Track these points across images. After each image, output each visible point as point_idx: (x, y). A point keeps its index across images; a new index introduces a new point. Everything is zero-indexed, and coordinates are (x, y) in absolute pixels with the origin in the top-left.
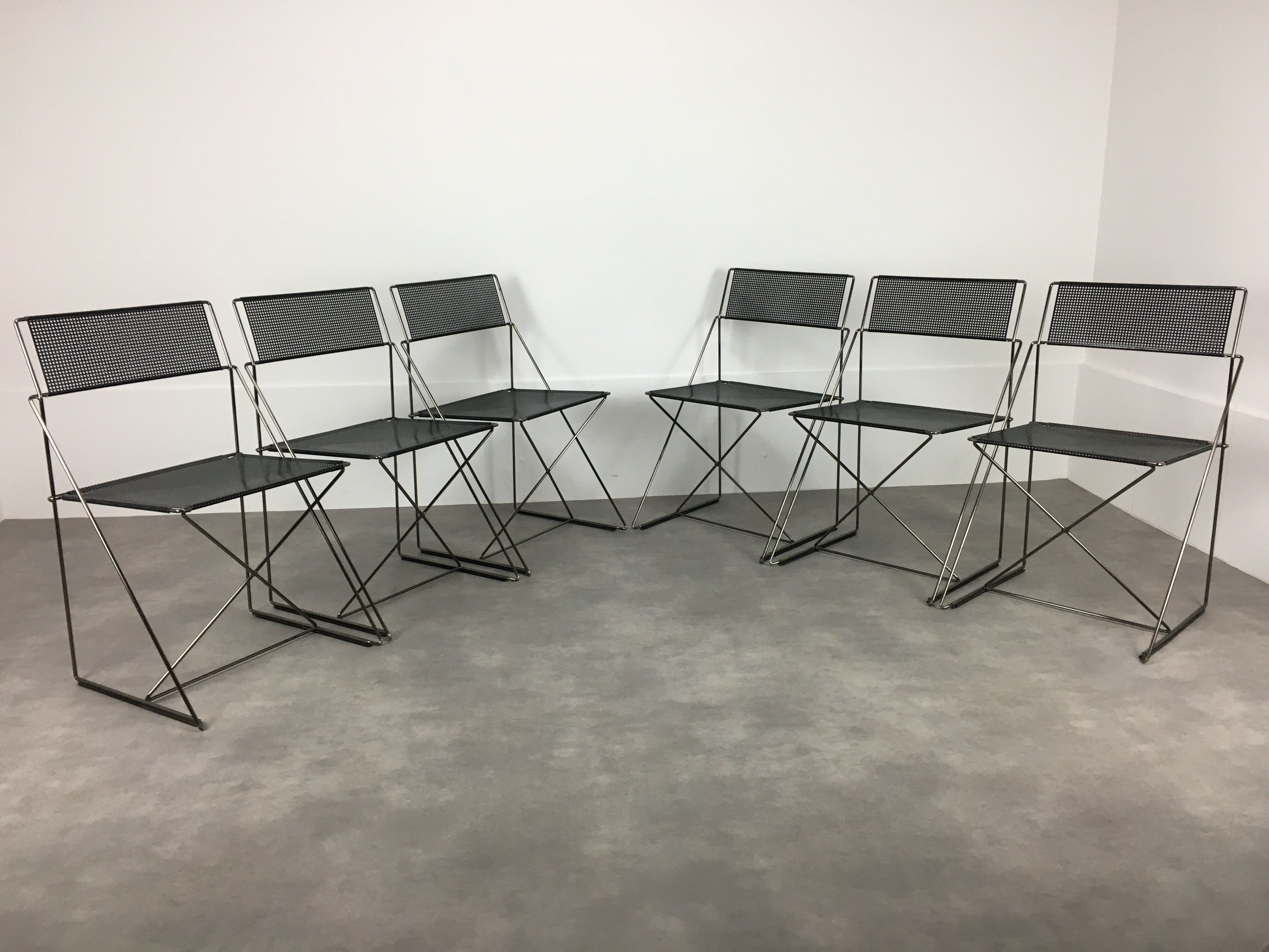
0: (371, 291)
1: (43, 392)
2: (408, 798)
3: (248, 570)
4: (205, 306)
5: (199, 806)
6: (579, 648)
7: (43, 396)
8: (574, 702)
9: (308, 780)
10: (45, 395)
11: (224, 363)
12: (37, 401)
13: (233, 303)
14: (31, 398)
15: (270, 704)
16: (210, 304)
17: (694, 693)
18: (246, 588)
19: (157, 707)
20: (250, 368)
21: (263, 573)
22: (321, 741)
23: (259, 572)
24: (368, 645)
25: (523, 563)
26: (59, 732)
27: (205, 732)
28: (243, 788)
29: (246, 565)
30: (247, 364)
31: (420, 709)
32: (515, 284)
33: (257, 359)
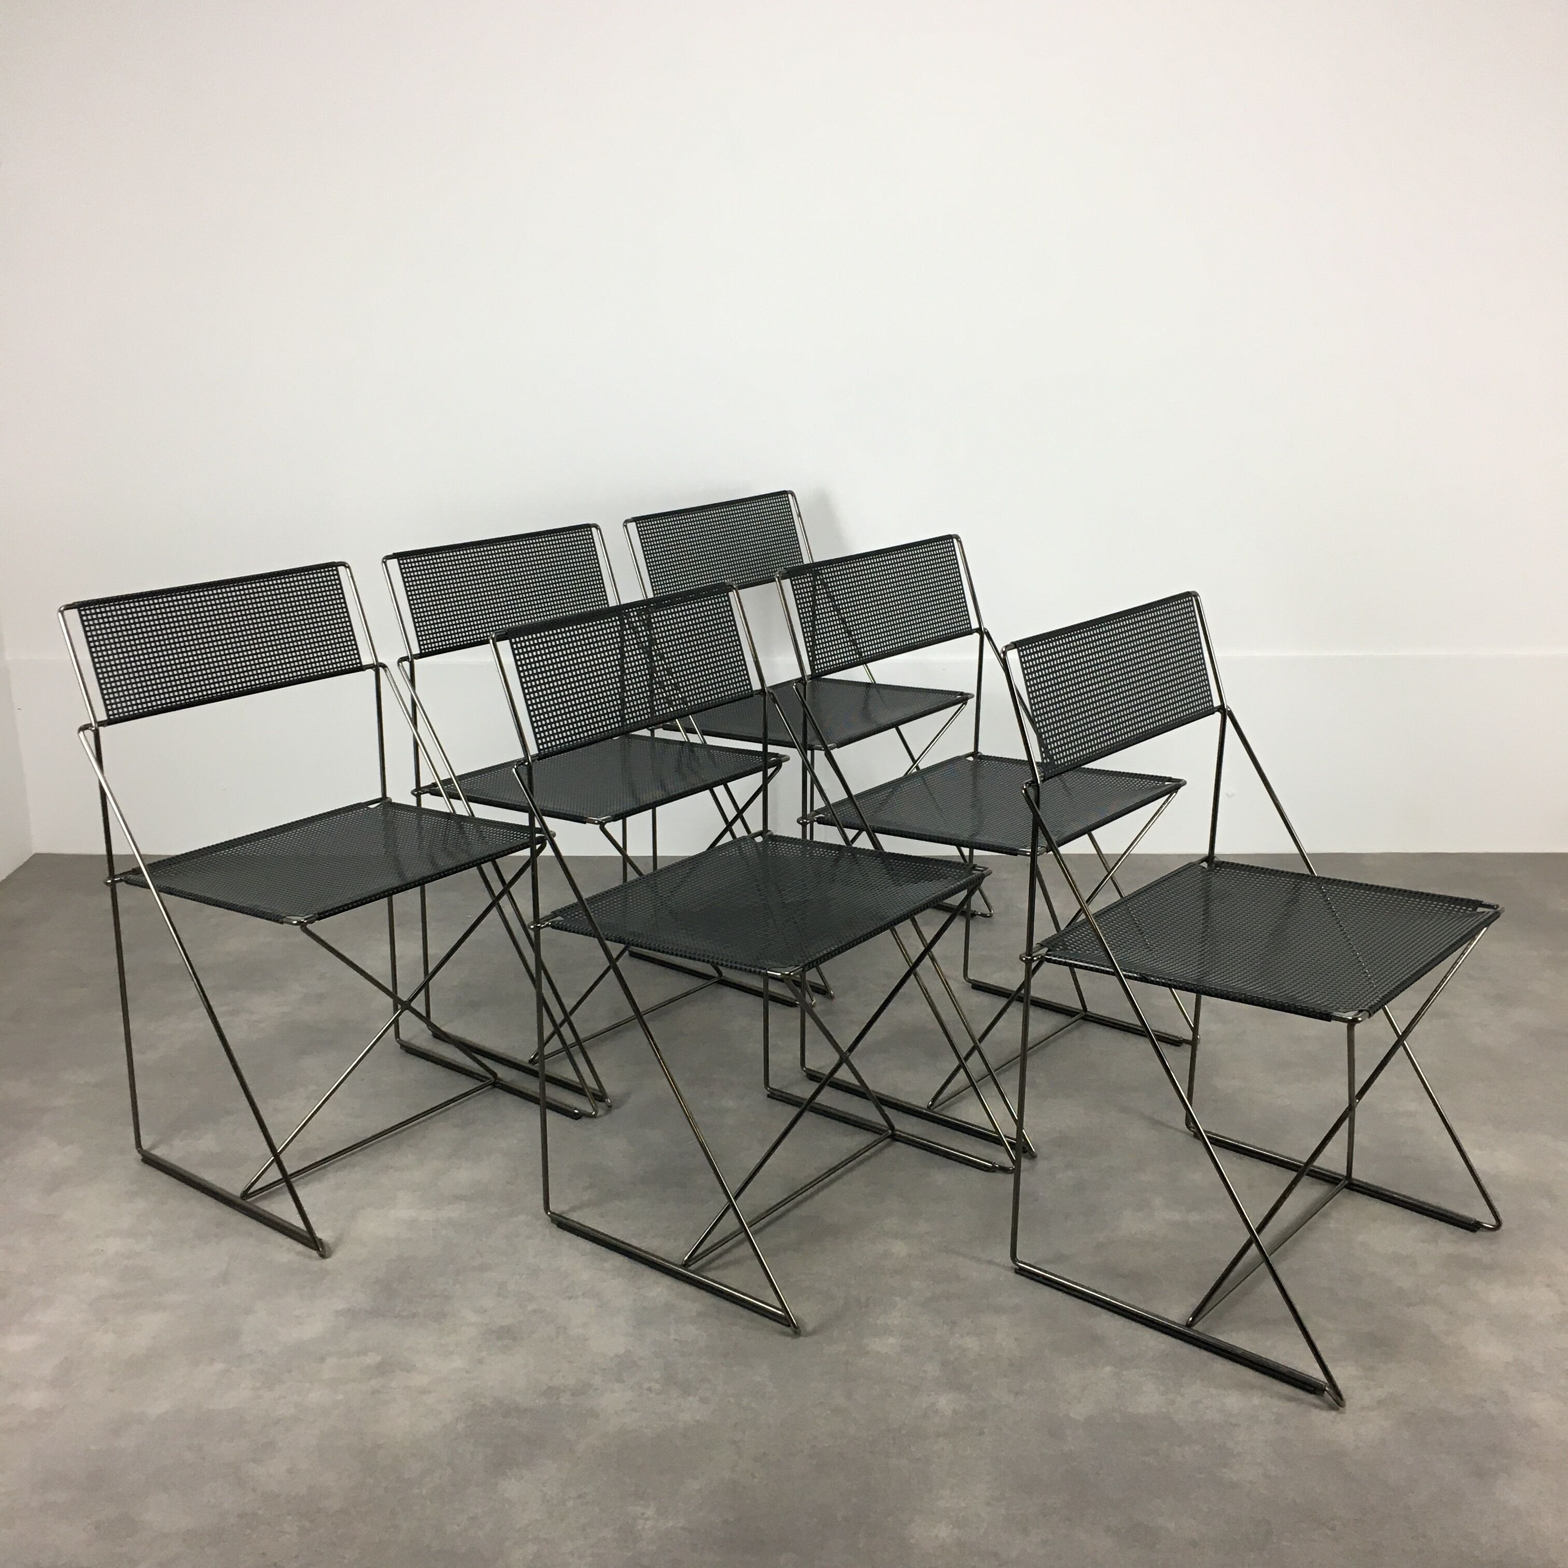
0: (594, 529)
1: (99, 719)
3: (397, 1001)
4: (341, 569)
5: (317, 1396)
7: (99, 726)
9: (480, 1362)
10: (102, 724)
11: (367, 659)
12: (90, 734)
13: (383, 562)
14: (84, 728)
16: (349, 567)
18: (392, 1028)
19: (255, 1209)
20: (406, 664)
21: (419, 1004)
23: (413, 1004)
24: (577, 1117)
25: (823, 978)
26: (114, 1245)
27: (328, 1260)
28: (383, 1369)
29: (393, 994)
30: (402, 660)
32: (824, 502)
33: (416, 651)
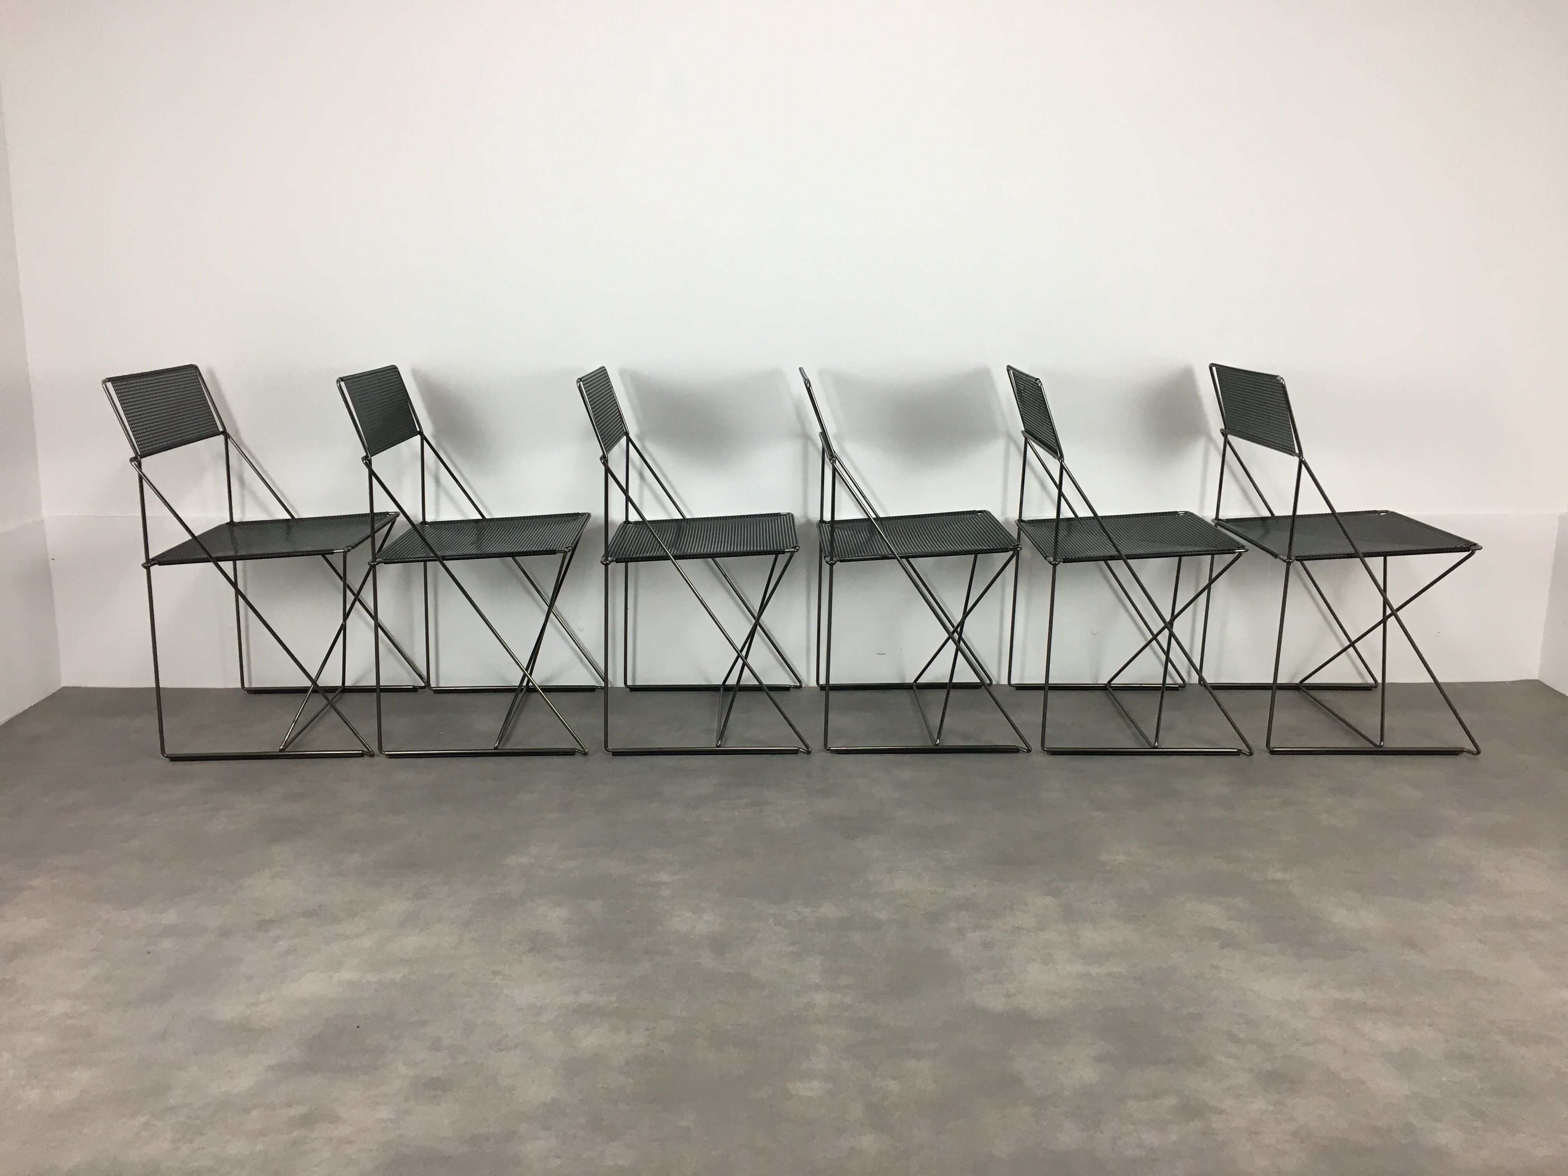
2: (558, 1157)
5: (236, 1147)
6: (829, 910)
8: (821, 999)
9: (408, 1112)
15: (372, 977)
17: (1009, 995)
22: (436, 1046)
31: (586, 998)
